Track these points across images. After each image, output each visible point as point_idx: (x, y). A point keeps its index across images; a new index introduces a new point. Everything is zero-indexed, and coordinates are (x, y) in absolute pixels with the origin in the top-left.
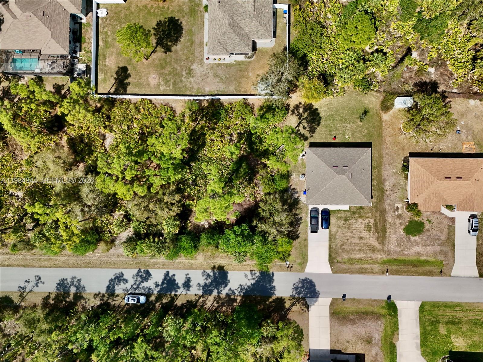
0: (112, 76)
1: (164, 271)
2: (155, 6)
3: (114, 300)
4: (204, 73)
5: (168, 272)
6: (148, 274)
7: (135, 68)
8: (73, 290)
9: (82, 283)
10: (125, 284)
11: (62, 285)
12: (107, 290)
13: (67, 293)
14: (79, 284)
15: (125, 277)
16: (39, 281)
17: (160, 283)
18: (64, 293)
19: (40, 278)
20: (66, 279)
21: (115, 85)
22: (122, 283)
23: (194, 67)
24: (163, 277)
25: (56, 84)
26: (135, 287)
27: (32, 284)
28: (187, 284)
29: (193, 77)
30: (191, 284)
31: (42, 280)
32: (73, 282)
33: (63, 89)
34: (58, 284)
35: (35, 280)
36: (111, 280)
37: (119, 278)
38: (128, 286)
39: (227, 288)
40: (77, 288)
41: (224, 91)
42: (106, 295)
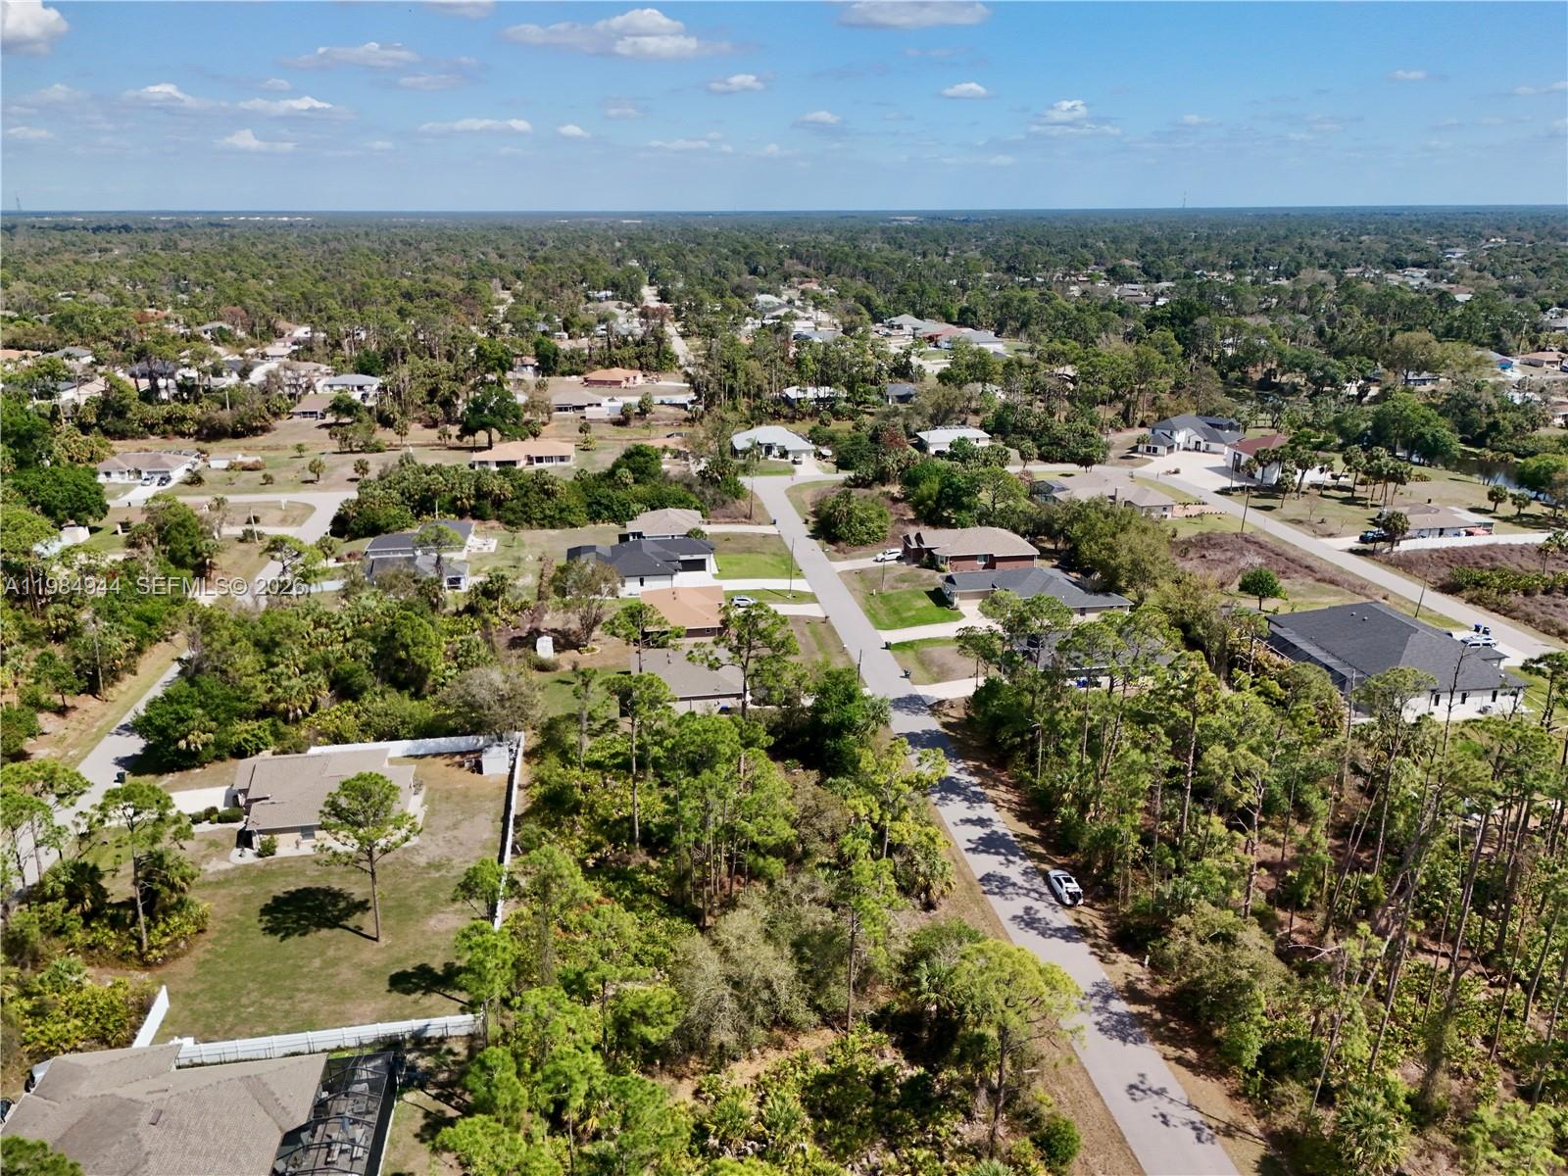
0: (416, 1002)
1: (969, 856)
2: (209, 946)
3: (1095, 927)
4: (441, 843)
5: (967, 850)
6: (987, 879)
7: (399, 961)
8: (1119, 1006)
9: (1091, 990)
10: (1037, 911)
11: (1121, 1029)
12: (1077, 940)
13: (1139, 1019)
14: (1092, 996)
15: (1021, 913)
16: (1142, 1087)
17: (1001, 858)
18: (1142, 1024)
19: (1132, 1087)
20: (1097, 1023)
21: (448, 993)
22: (1039, 916)
23: (422, 861)
24: (984, 855)
25: (416, 1136)
26: (1036, 896)
27: (1164, 1106)
28: (981, 822)
29: (450, 860)
30: (975, 818)
31: (1135, 1081)
32: (1097, 1009)
33: (443, 1112)
34: (1124, 1040)
35: (1147, 1101)
36: (1043, 934)
37: (1029, 921)
38: (1038, 905)
39: (958, 776)
40: (1107, 998)
41: (496, 814)
42: (1091, 941)
